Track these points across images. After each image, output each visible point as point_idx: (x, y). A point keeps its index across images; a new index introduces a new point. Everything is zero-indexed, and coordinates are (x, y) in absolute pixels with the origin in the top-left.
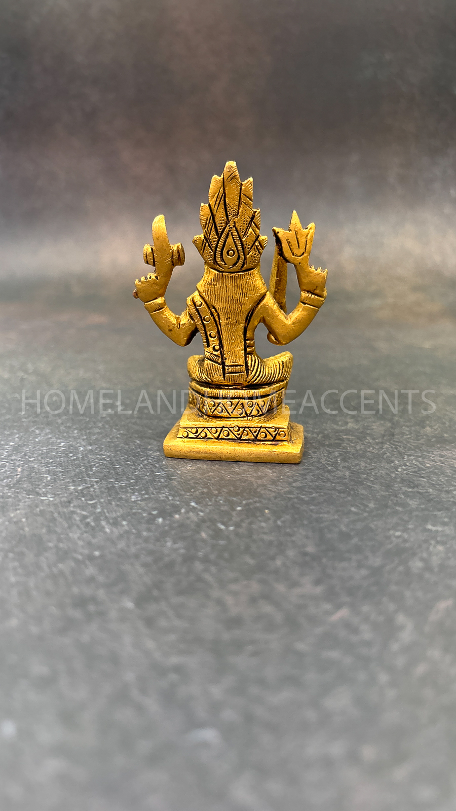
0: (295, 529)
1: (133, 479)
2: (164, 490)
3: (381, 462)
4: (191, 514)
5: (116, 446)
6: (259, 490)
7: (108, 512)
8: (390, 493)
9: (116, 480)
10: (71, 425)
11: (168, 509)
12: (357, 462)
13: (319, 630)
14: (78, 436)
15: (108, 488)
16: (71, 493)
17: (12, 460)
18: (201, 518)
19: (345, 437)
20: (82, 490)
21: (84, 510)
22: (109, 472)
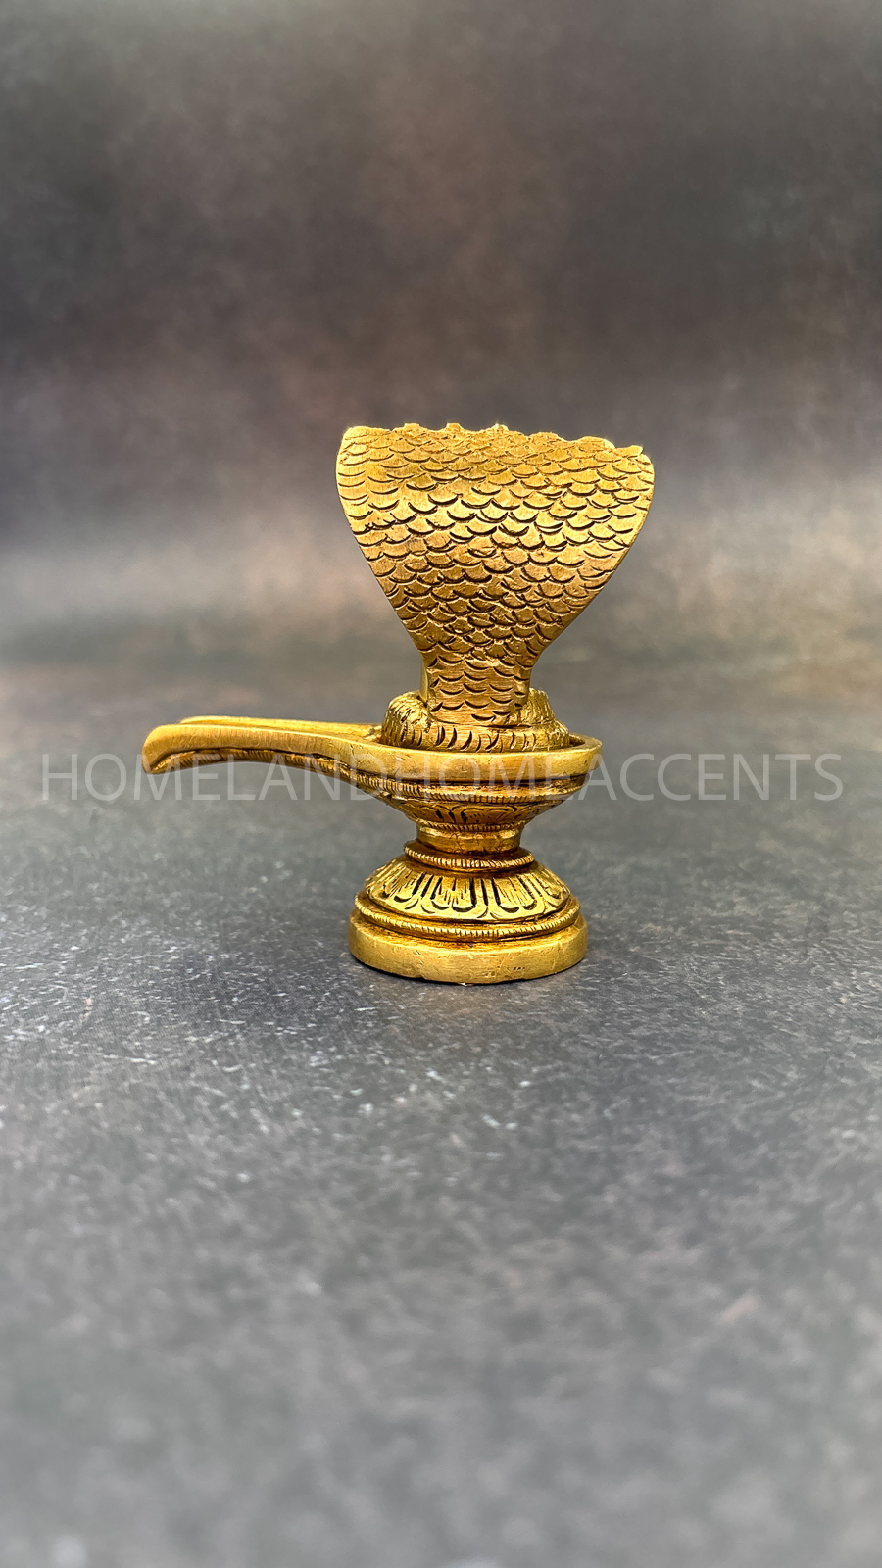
0: (641, 1127)
1: (312, 1022)
2: (374, 1043)
3: (806, 984)
4: (429, 1096)
5: (277, 953)
6: (563, 1045)
7: (264, 1090)
8: (828, 1049)
9: (279, 1023)
10: (189, 909)
11: (383, 1085)
12: (757, 983)
13: (697, 1344)
14: (202, 931)
15: (262, 1039)
16: (191, 1051)
17: (74, 982)
18: (449, 1103)
19: (730, 932)
20: (212, 1043)
21: (216, 1087)
22: (264, 1006)
